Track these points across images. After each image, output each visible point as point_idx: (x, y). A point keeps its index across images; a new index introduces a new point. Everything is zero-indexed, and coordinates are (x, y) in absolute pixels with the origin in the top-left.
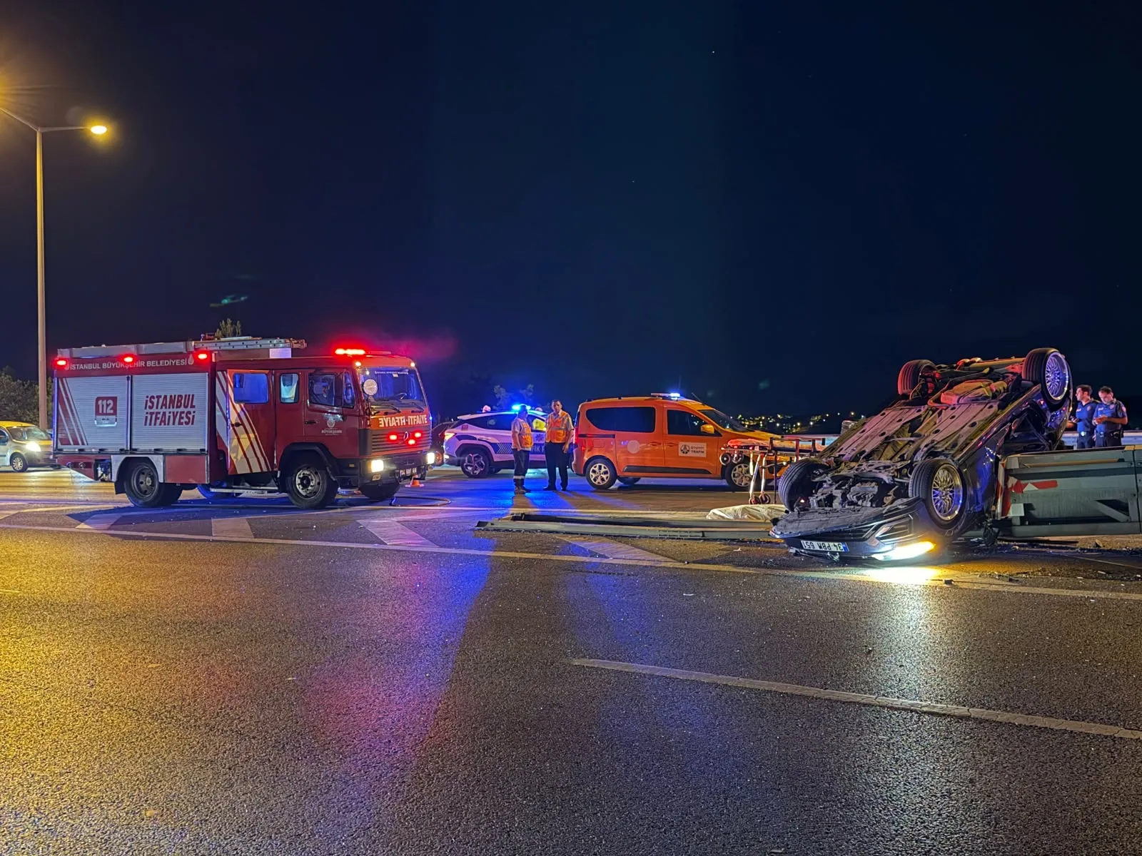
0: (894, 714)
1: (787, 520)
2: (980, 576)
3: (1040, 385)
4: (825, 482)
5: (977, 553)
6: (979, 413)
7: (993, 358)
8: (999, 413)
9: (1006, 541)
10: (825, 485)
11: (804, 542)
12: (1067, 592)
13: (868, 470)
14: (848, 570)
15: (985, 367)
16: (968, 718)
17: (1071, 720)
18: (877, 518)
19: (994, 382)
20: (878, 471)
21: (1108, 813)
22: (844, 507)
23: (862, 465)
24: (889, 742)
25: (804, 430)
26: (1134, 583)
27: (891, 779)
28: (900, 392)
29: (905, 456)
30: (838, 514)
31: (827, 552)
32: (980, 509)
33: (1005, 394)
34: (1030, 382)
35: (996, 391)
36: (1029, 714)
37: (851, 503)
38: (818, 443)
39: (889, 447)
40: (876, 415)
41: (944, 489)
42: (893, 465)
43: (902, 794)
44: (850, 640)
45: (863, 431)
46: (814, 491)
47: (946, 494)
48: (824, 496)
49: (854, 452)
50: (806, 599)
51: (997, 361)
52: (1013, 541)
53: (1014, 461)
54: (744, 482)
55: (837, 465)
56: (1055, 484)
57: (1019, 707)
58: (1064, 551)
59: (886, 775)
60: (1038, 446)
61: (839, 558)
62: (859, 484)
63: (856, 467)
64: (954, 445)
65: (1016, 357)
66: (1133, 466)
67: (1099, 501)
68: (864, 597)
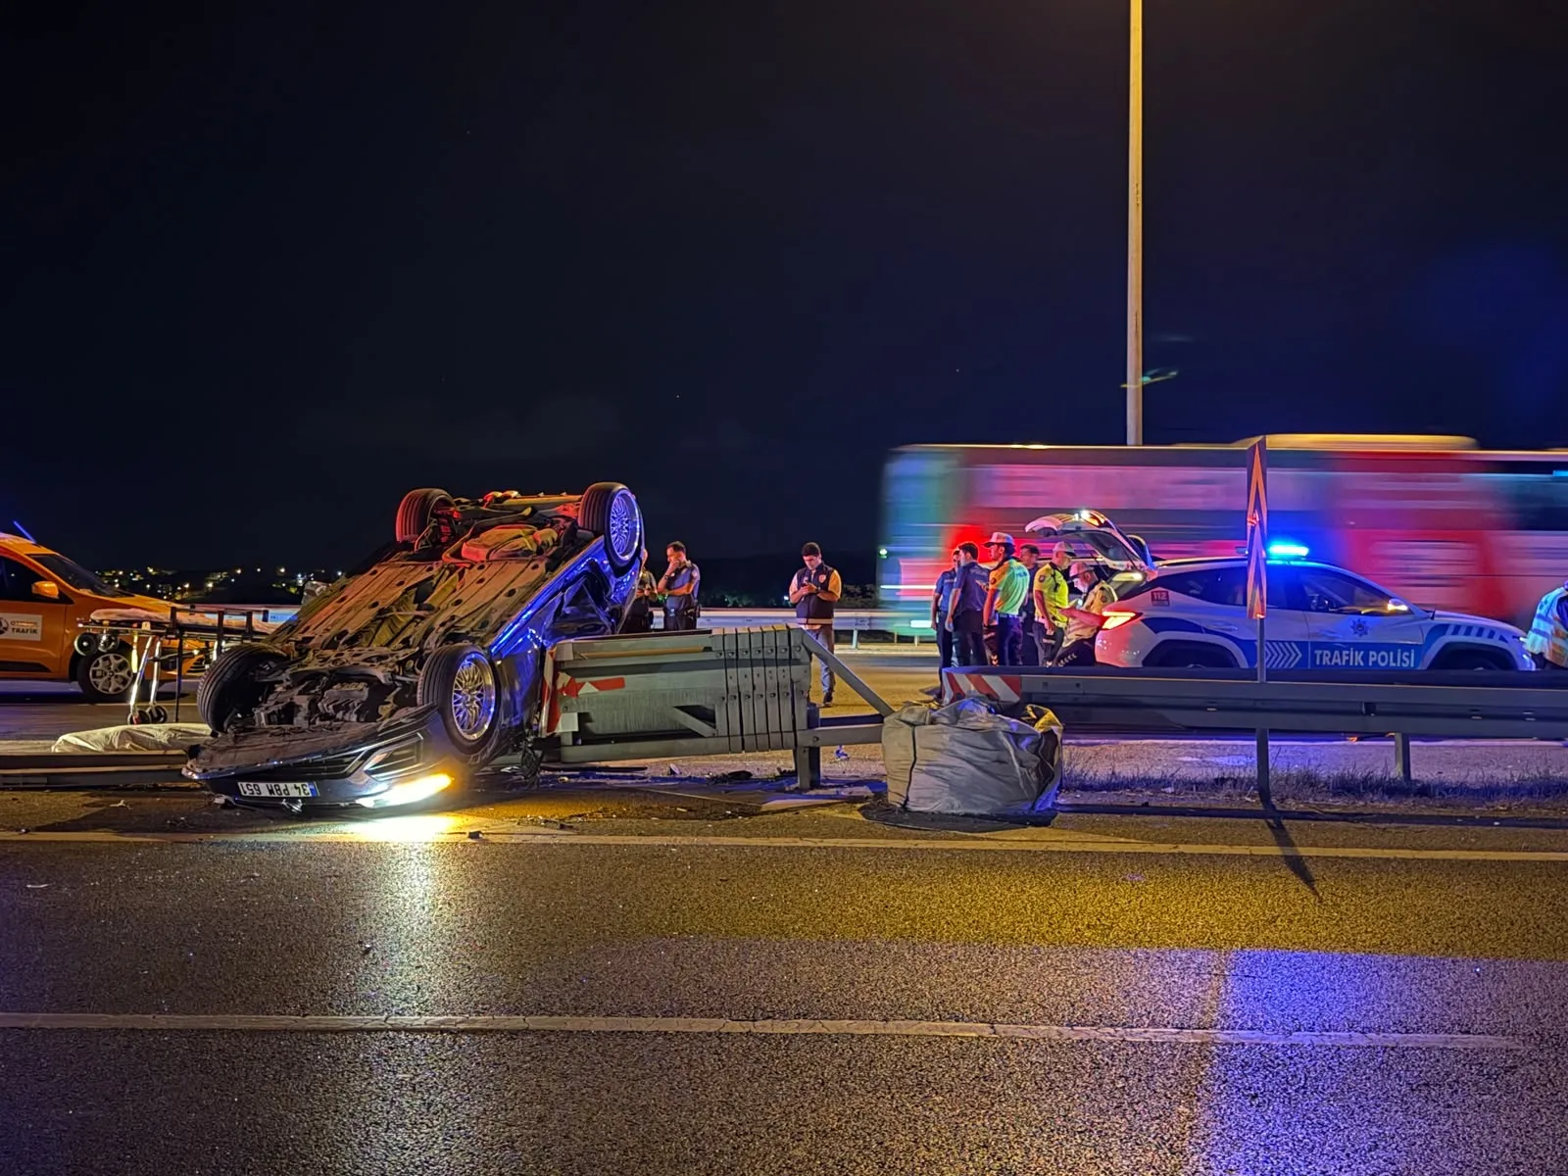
0: (415, 1039)
1: (214, 749)
2: (519, 824)
3: (603, 536)
4: (281, 682)
5: (510, 789)
6: (518, 576)
7: (536, 493)
8: (547, 576)
9: (549, 769)
10: (279, 689)
11: (243, 786)
12: (640, 840)
13: (352, 663)
14: (317, 827)
15: (526, 506)
16: (527, 1031)
17: (663, 1017)
18: (366, 741)
19: (539, 529)
20: (369, 664)
21: (722, 1135)
22: (314, 723)
23: (342, 654)
24: (413, 1082)
25: (197, 595)
26: (723, 822)
27: (423, 1135)
28: (398, 539)
29: (411, 640)
30: (305, 735)
31: (281, 799)
32: (518, 722)
33: (555, 548)
34: (590, 533)
35: (543, 543)
36: (608, 1015)
37: (325, 717)
38: (257, 618)
39: (385, 627)
40: (362, 573)
41: (469, 692)
42: (392, 655)
43: (443, 1154)
44: (335, 936)
45: (343, 599)
46: (260, 699)
47: (472, 700)
48: (280, 706)
49: (328, 634)
50: (254, 877)
51: (542, 498)
52: (559, 770)
53: (567, 648)
54: (114, 684)
55: (301, 654)
56: (621, 684)
57: (594, 1008)
58: (629, 781)
59: (415, 1130)
60: (597, 627)
61: (302, 807)
62: (338, 686)
63: (333, 658)
64: (484, 624)
65: (568, 494)
66: (723, 657)
67: (682, 708)
68: (346, 866)
